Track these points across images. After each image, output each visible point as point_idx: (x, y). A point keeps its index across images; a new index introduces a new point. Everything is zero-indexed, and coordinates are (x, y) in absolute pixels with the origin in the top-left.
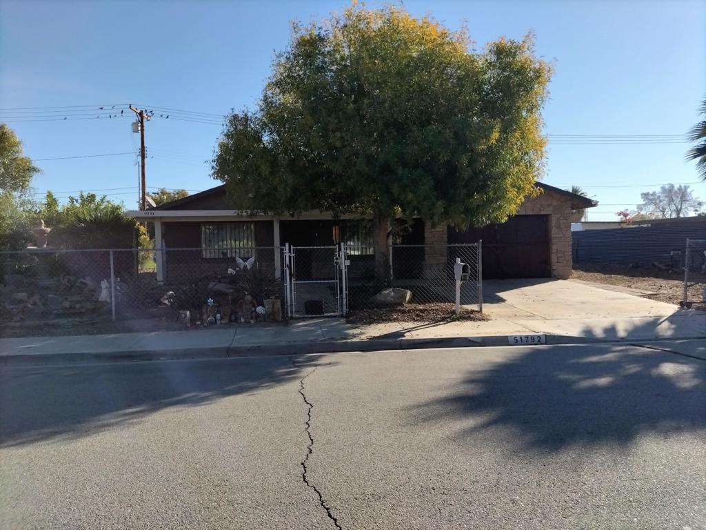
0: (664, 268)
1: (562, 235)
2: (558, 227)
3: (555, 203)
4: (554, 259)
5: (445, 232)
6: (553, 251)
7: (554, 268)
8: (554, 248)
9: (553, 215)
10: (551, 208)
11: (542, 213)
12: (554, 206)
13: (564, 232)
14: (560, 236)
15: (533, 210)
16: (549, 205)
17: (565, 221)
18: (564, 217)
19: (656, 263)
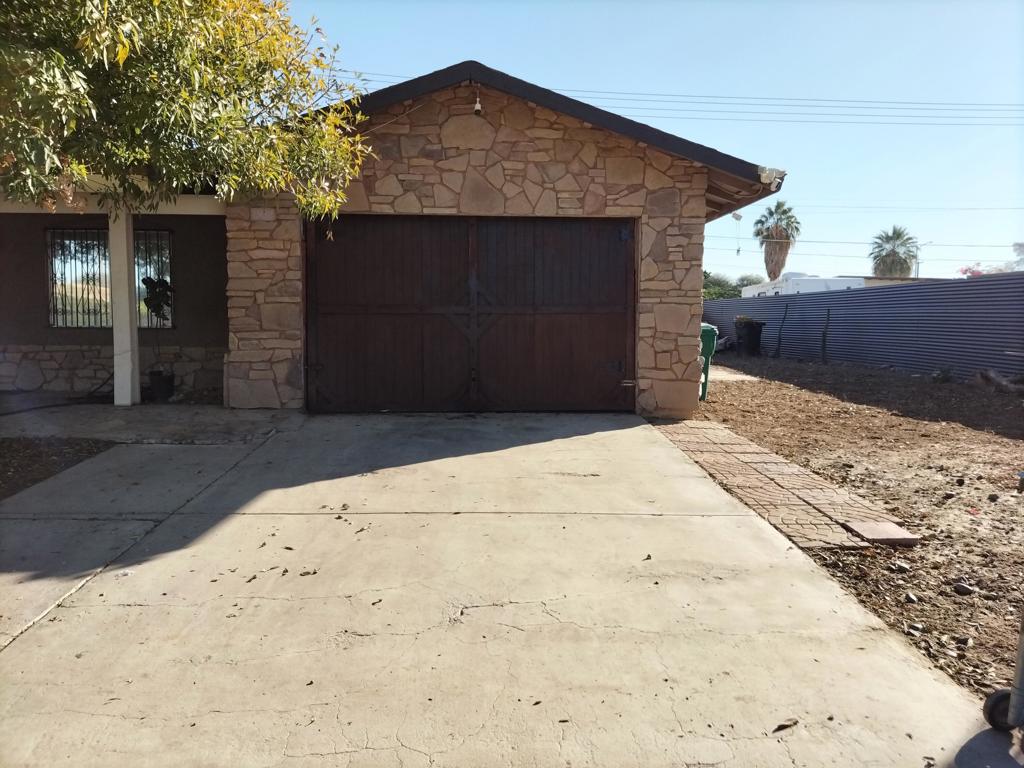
0: (1012, 387)
1: (674, 285)
2: (661, 257)
3: (653, 182)
4: (644, 356)
5: (292, 263)
6: (642, 333)
7: (643, 384)
8: (644, 321)
9: (644, 219)
10: (639, 198)
11: (612, 212)
12: (650, 192)
13: (679, 274)
14: (665, 286)
15: (581, 200)
16: (634, 189)
17: (684, 241)
18: (680, 227)
19: (992, 374)
